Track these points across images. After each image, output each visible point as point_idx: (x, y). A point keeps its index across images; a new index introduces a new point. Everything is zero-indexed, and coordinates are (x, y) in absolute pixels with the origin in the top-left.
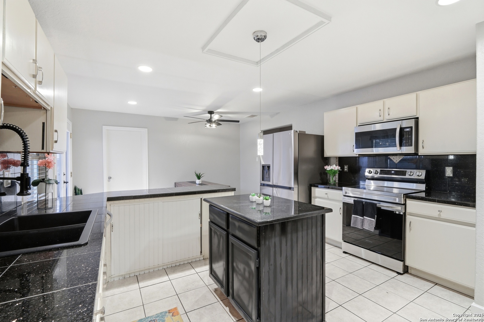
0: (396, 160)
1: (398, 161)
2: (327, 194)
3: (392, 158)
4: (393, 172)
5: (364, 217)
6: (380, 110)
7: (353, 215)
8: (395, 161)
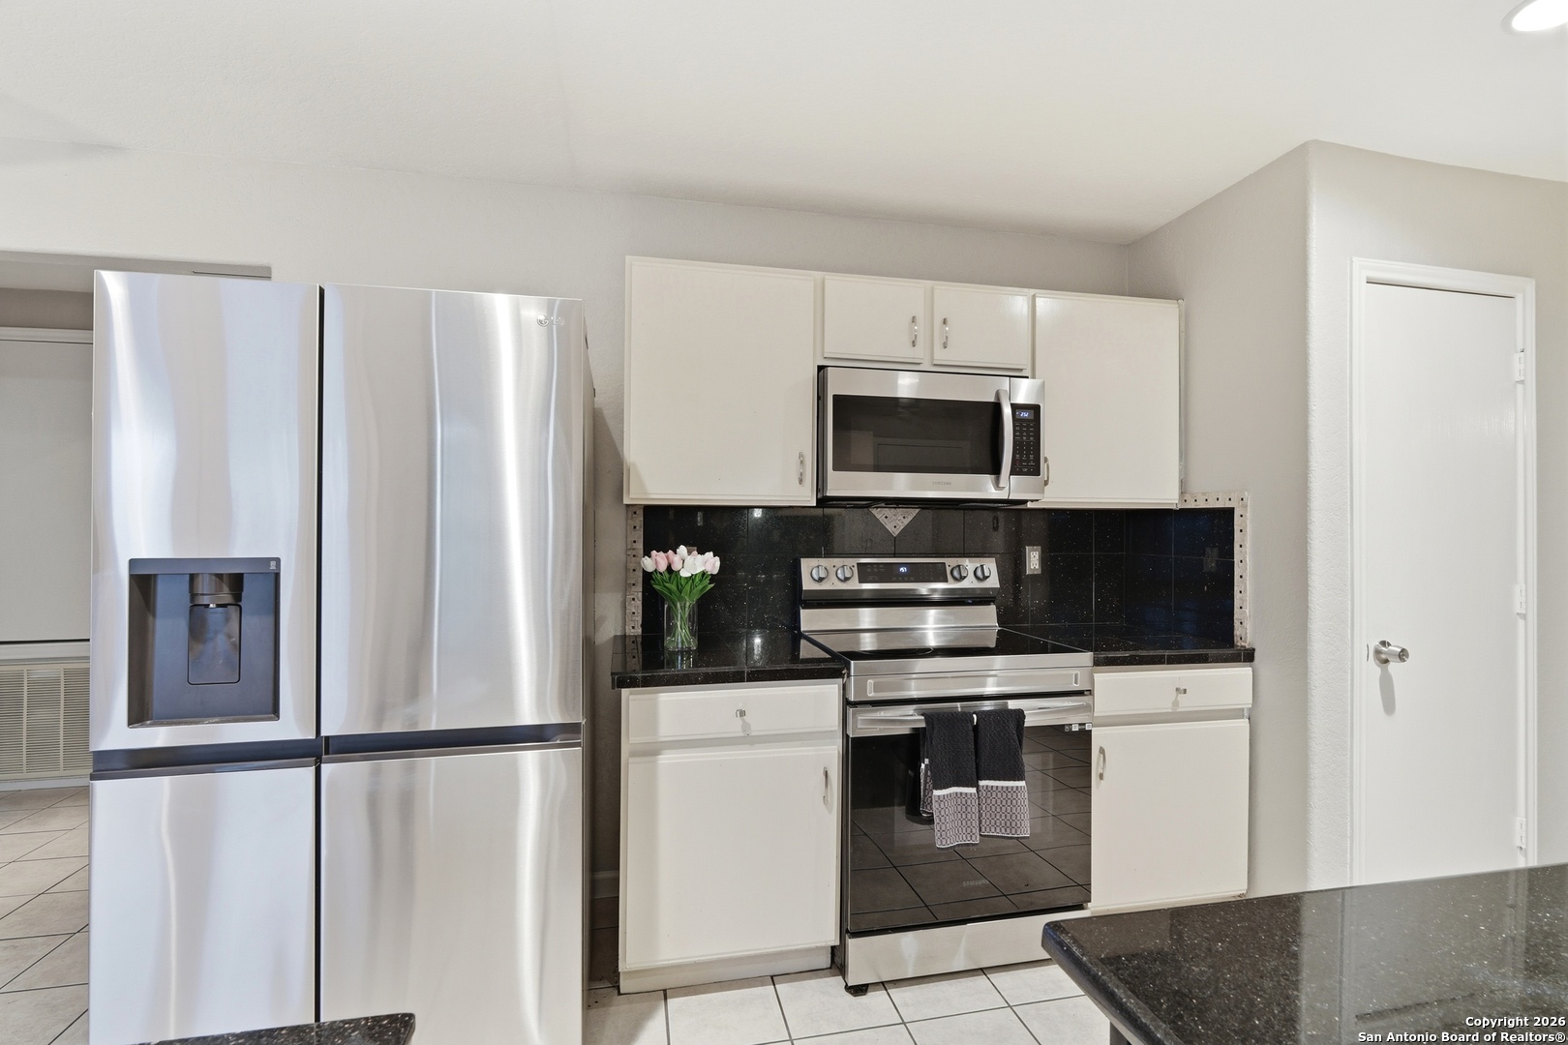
0: (895, 522)
1: (902, 528)
2: (742, 713)
3: (879, 514)
4: (903, 570)
5: (982, 783)
6: (914, 319)
7: (937, 793)
8: (889, 527)
